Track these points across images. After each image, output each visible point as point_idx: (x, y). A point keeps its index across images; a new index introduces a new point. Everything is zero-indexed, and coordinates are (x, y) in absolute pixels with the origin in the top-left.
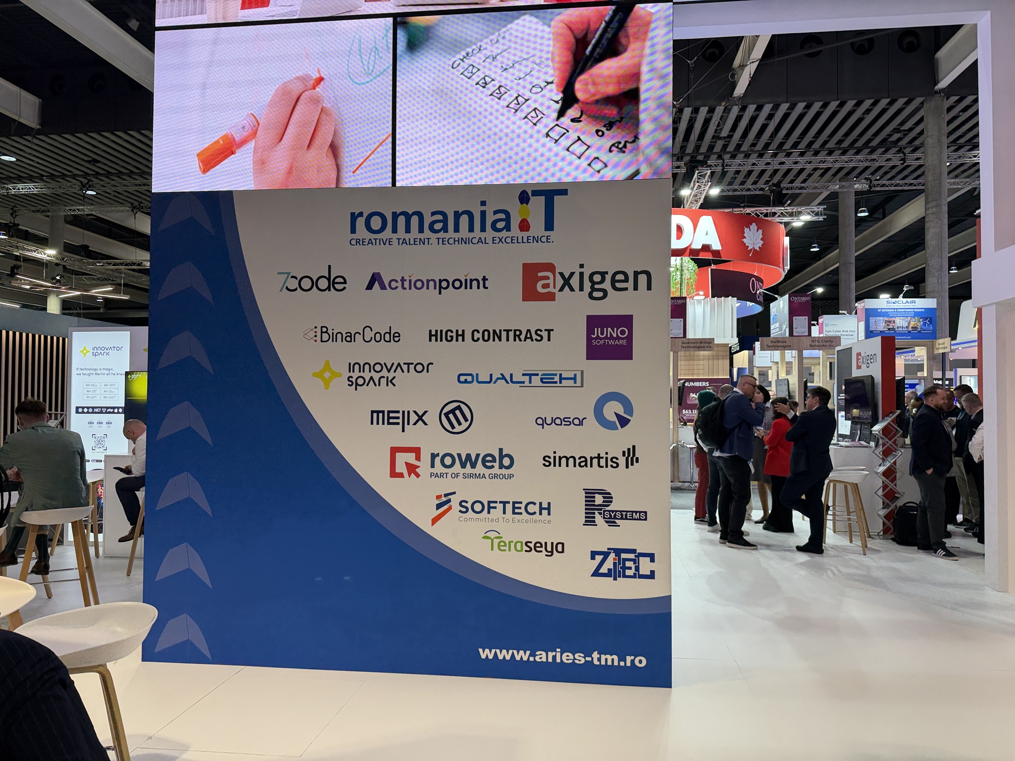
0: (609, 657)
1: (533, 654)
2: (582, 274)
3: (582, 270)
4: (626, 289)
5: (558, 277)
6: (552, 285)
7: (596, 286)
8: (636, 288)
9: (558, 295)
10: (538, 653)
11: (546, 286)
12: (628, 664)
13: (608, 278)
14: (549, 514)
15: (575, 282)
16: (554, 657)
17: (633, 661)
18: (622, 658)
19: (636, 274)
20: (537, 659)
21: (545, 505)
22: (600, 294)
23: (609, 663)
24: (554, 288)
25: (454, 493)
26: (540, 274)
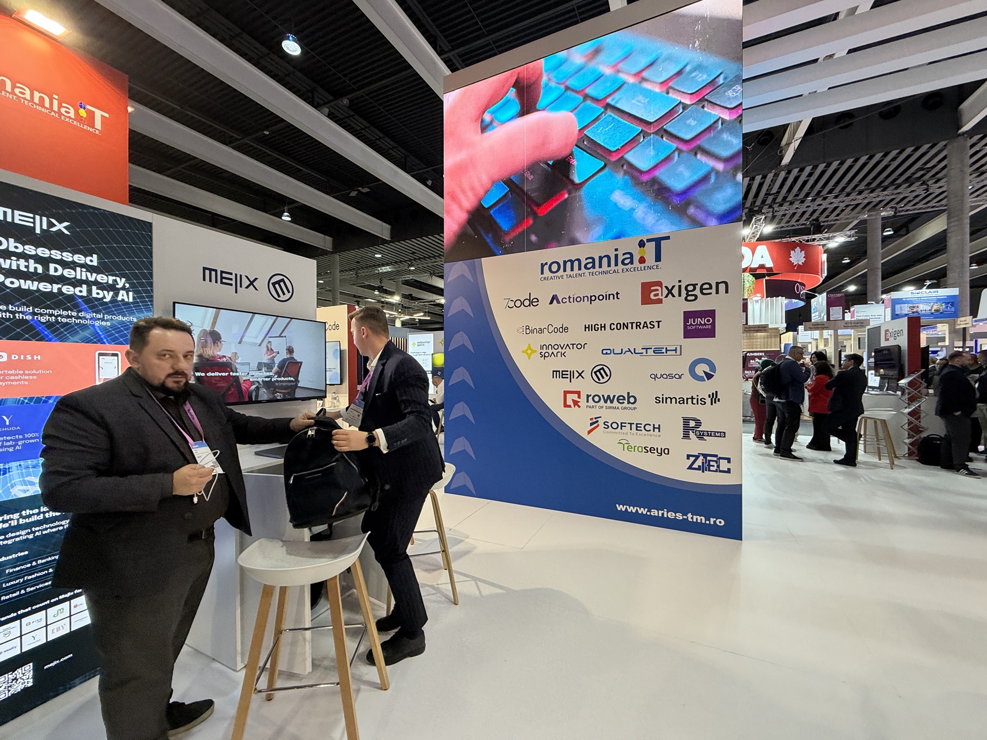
0: (699, 518)
1: (649, 511)
2: (680, 287)
3: (680, 284)
4: (711, 293)
5: (664, 289)
6: (660, 294)
7: (690, 293)
8: (717, 292)
9: (664, 300)
10: (652, 510)
11: (656, 295)
12: (712, 523)
13: (698, 287)
14: (659, 431)
15: (675, 291)
16: (663, 514)
17: (715, 522)
18: (708, 519)
19: (718, 284)
20: (652, 514)
21: (657, 426)
22: (693, 298)
23: (699, 521)
24: (662, 295)
25: (600, 417)
26: (652, 288)
